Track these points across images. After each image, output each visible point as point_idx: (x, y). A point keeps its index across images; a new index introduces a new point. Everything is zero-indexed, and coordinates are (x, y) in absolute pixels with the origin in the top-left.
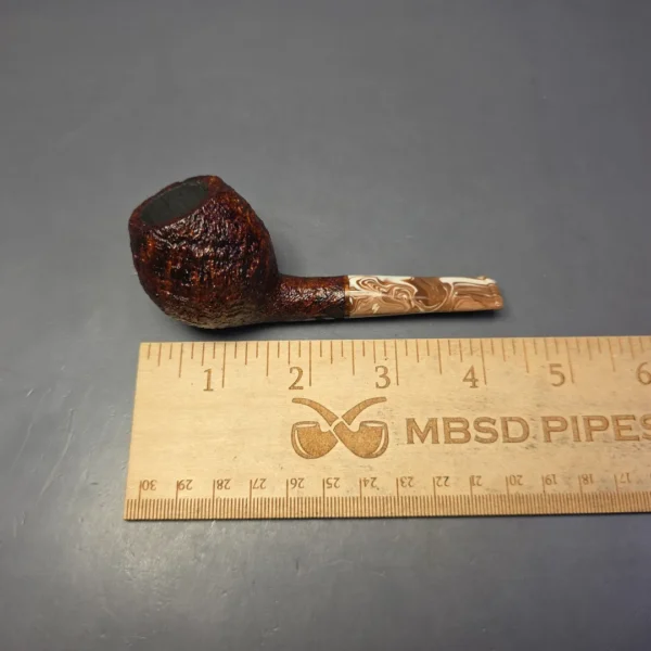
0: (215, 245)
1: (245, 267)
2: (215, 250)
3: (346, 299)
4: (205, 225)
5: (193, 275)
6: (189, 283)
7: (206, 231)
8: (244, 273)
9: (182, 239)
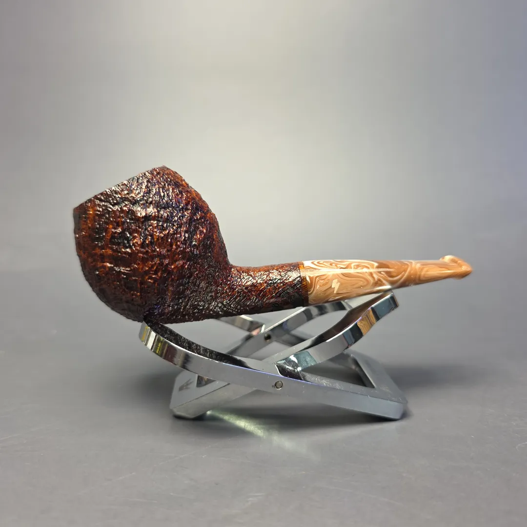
0: (158, 205)
1: (192, 233)
2: (158, 212)
3: (303, 279)
4: (147, 187)
5: (135, 238)
6: (130, 247)
7: (149, 192)
8: (190, 239)
9: (124, 199)
